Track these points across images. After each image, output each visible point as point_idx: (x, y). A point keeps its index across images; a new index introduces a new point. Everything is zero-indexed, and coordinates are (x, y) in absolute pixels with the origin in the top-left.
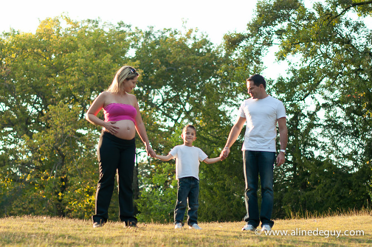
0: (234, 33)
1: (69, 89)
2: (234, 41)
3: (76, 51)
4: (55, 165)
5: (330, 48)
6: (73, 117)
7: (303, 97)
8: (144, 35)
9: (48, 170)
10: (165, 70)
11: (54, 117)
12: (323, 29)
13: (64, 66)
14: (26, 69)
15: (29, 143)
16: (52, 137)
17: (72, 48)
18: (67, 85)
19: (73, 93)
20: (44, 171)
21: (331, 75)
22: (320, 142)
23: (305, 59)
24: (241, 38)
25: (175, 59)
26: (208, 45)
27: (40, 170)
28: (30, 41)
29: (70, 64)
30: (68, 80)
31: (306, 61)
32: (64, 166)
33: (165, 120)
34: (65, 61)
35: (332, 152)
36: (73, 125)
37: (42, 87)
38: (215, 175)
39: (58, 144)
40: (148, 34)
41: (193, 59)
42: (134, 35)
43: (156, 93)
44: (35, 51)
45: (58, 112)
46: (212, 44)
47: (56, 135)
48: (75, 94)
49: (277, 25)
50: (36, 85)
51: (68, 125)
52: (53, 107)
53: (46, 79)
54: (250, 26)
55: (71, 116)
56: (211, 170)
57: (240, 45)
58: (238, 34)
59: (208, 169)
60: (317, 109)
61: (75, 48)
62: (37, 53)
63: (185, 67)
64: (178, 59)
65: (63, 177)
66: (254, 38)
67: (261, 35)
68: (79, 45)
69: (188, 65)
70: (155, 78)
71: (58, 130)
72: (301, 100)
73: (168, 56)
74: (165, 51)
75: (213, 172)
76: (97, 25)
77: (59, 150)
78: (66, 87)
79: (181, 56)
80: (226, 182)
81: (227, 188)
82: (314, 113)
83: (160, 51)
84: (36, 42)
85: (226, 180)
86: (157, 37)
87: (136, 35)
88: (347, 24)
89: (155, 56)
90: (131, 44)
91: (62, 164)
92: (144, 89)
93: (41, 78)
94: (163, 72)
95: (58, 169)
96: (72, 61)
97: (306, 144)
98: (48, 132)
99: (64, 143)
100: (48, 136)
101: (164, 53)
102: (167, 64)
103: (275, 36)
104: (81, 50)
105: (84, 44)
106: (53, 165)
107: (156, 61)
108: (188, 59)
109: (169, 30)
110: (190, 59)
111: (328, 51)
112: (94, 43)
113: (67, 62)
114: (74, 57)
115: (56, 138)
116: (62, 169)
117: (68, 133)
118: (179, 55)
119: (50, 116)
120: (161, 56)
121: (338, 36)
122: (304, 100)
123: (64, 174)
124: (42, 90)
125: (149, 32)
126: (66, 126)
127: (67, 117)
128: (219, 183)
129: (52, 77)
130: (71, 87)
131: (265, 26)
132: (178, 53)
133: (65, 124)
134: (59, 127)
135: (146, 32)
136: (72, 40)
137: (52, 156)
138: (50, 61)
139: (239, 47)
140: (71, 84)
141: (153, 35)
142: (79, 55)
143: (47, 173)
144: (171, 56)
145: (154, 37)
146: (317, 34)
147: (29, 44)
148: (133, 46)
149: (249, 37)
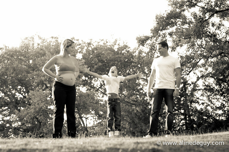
0: (143, 36)
1: (42, 80)
2: (143, 40)
3: (45, 56)
4: (35, 128)
5: (203, 41)
6: (45, 97)
7: (188, 73)
8: (87, 45)
9: (31, 131)
10: (101, 65)
11: (33, 98)
12: (198, 28)
13: (38, 66)
14: (14, 69)
15: (18, 115)
16: (33, 111)
17: (42, 54)
18: (40, 77)
19: (45, 82)
20: (28, 132)
21: (205, 57)
22: (201, 100)
23: (188, 50)
24: (147, 38)
25: (107, 58)
26: (127, 48)
27: (26, 132)
28: (16, 51)
29: (41, 64)
30: (40, 74)
31: (188, 51)
32: (41, 128)
33: (103, 97)
34: (38, 63)
35: (209, 105)
36: (45, 102)
37: (24, 80)
38: (136, 124)
39: (36, 114)
40: (89, 44)
41: (118, 57)
42: (80, 45)
43: (96, 80)
44: (19, 57)
45: (36, 94)
46: (129, 48)
47: (35, 109)
48: (46, 83)
49: (169, 29)
50: (21, 79)
51: (42, 102)
52: (32, 92)
53: (27, 75)
54: (153, 31)
55: (44, 97)
56: (133, 122)
57: (147, 43)
58: (145, 36)
59: (131, 121)
60: (197, 79)
61: (44, 55)
62: (20, 59)
63: (113, 62)
64: (109, 58)
65: (41, 136)
66: (155, 38)
67: (159, 36)
68: (47, 52)
69: (115, 61)
70: (95, 70)
71: (36, 106)
72: (187, 74)
73: (102, 56)
74: (101, 53)
75: (134, 122)
76: (57, 40)
77: (37, 118)
78: (39, 79)
79: (110, 56)
80: (143, 128)
81: (144, 131)
82: (196, 82)
83: (98, 53)
84: (19, 52)
85: (143, 127)
86: (95, 45)
87: (82, 45)
88: (213, 25)
89: (94, 57)
90: (79, 51)
91: (40, 127)
92: (89, 79)
93: (23, 74)
94: (100, 66)
95: (37, 130)
96: (43, 62)
97: (192, 102)
98: (30, 107)
99: (40, 114)
100: (30, 110)
101: (100, 55)
102: (102, 61)
103: (168, 36)
104: (48, 55)
105: (50, 52)
106: (34, 129)
107: (95, 60)
108: (115, 57)
109: (103, 40)
110: (116, 57)
111: (202, 43)
112: (56, 50)
113: (39, 63)
114: (43, 60)
115: (35, 111)
116: (40, 131)
117: (43, 107)
118: (109, 55)
119: (31, 97)
120: (99, 57)
121: (208, 33)
122: (189, 74)
123: (41, 133)
124: (24, 82)
125: (90, 43)
126: (41, 103)
127: (42, 97)
128: (138, 129)
129: (30, 73)
130: (43, 78)
131: (161, 30)
132: (108, 54)
133: (41, 102)
134: (36, 104)
135: (88, 43)
136: (42, 50)
137: (33, 123)
138: (28, 63)
139: (146, 44)
140: (43, 77)
141: (92, 44)
142: (47, 58)
143: (31, 134)
144: (104, 56)
145: (93, 46)
146: (194, 31)
147: (15, 54)
148: (80, 52)
149: (152, 37)
